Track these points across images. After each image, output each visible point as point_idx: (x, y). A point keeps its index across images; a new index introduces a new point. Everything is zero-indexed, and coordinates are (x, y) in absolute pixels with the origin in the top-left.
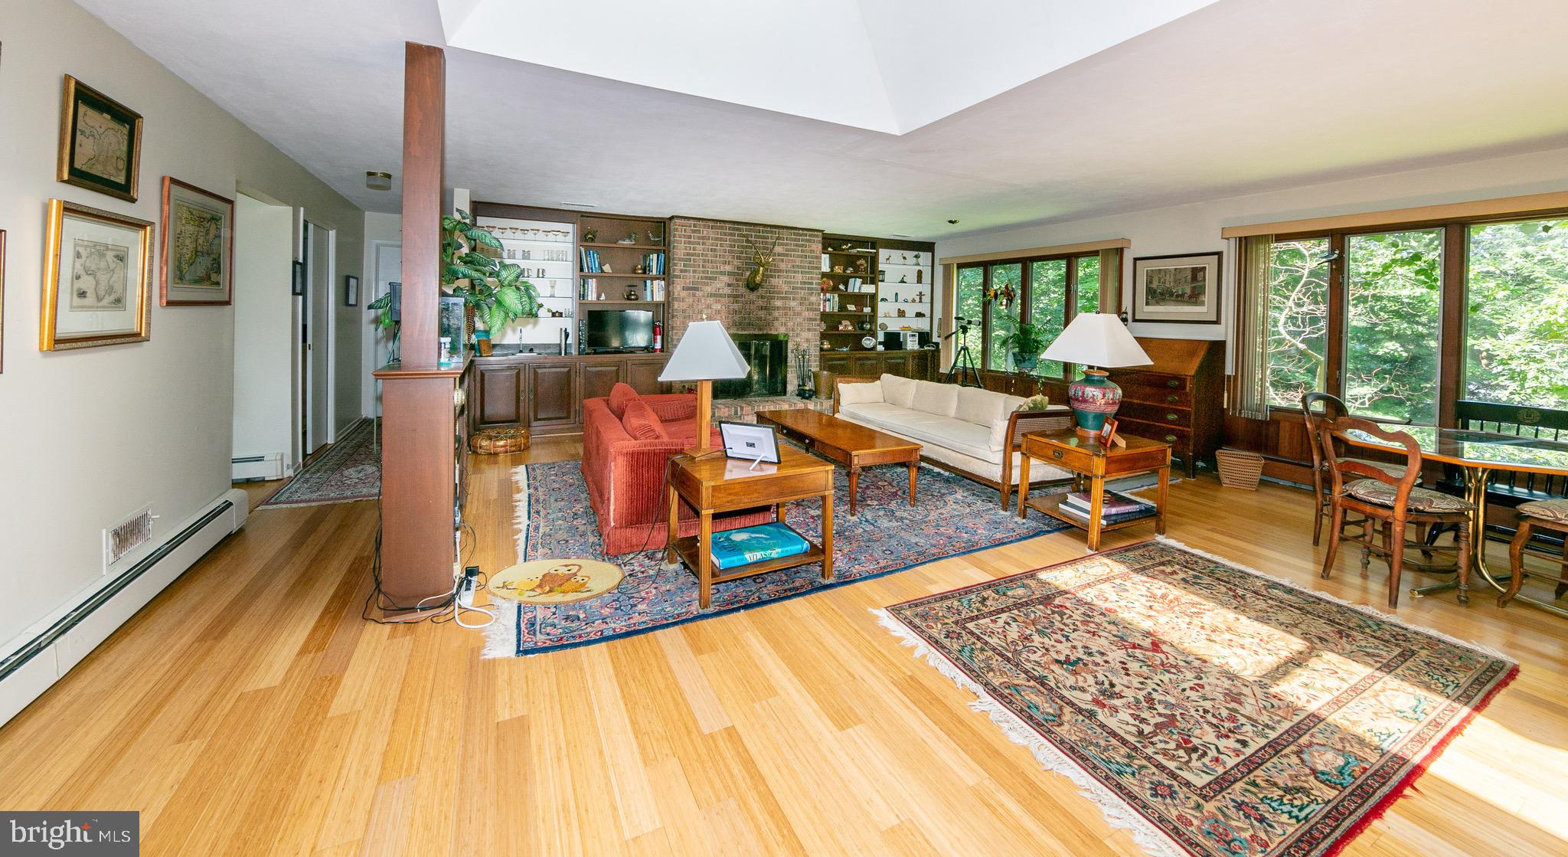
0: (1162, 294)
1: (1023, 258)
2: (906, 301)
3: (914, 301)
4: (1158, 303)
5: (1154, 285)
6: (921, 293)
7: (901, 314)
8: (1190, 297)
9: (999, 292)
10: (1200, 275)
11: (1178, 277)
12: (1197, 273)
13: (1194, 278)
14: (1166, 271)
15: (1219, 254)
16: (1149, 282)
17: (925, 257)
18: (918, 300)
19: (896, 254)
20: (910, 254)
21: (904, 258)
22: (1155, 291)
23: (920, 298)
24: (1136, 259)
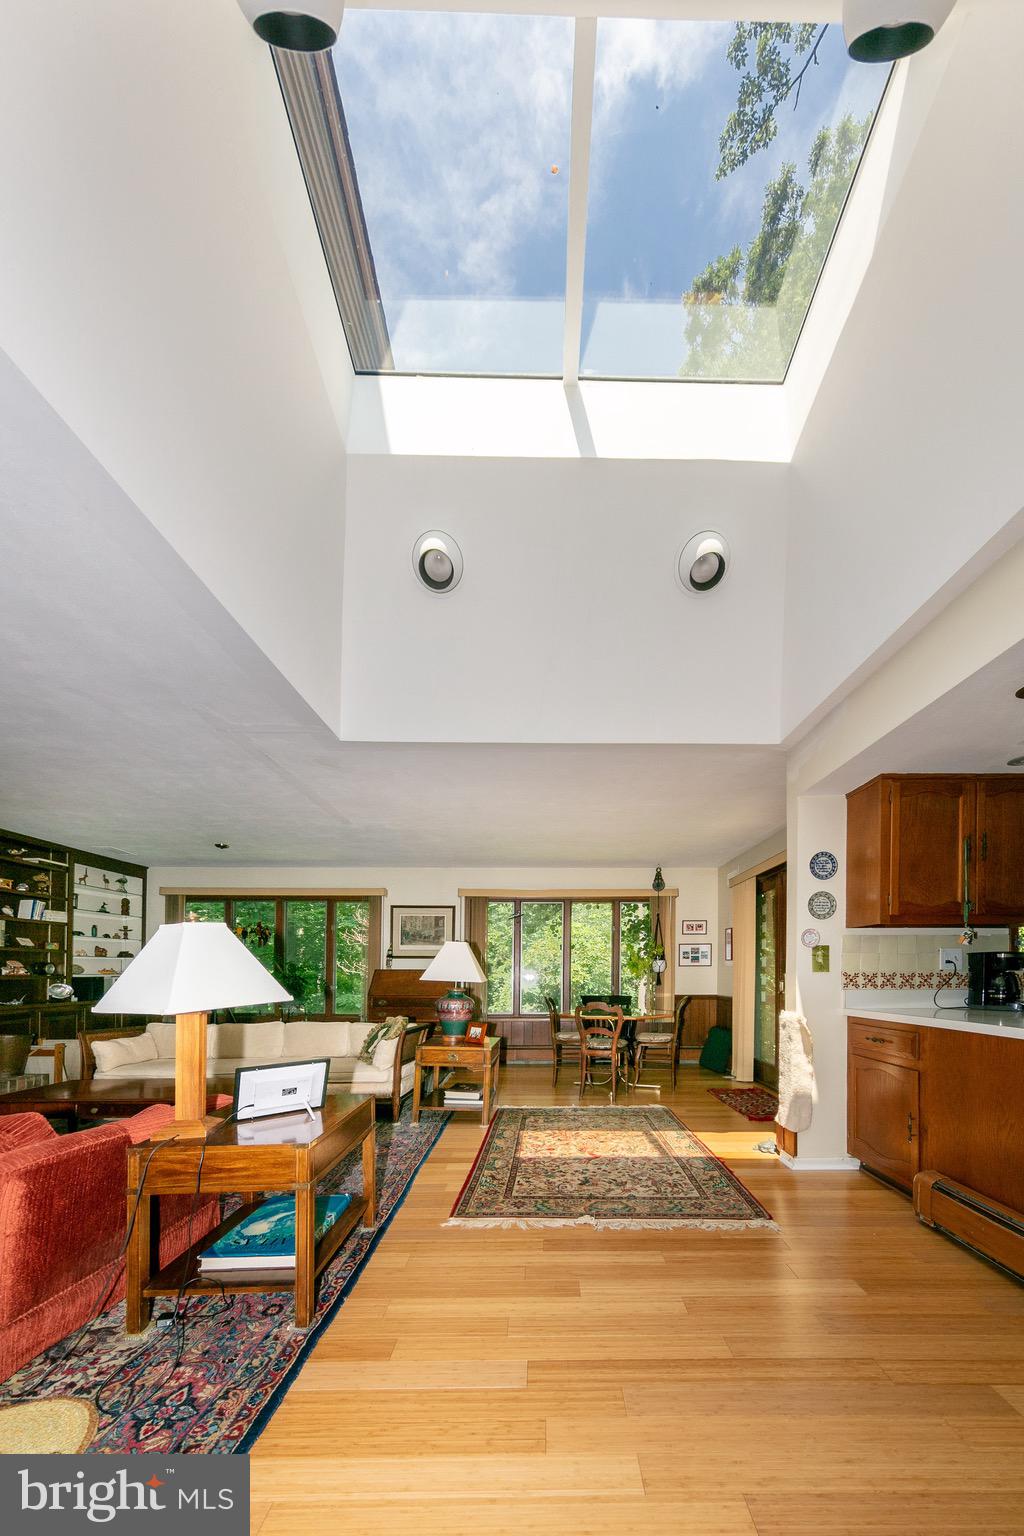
0: (412, 935)
1: (279, 897)
2: (107, 936)
3: (117, 937)
4: (410, 943)
5: (407, 929)
6: (126, 928)
7: (100, 952)
8: (434, 939)
9: (249, 930)
10: (441, 922)
11: (426, 922)
12: (438, 920)
13: (437, 925)
14: (416, 918)
15: (454, 907)
16: (403, 926)
17: (134, 884)
18: (121, 934)
19: (95, 874)
20: (113, 876)
21: (107, 881)
22: (408, 933)
23: (126, 934)
24: (393, 907)
